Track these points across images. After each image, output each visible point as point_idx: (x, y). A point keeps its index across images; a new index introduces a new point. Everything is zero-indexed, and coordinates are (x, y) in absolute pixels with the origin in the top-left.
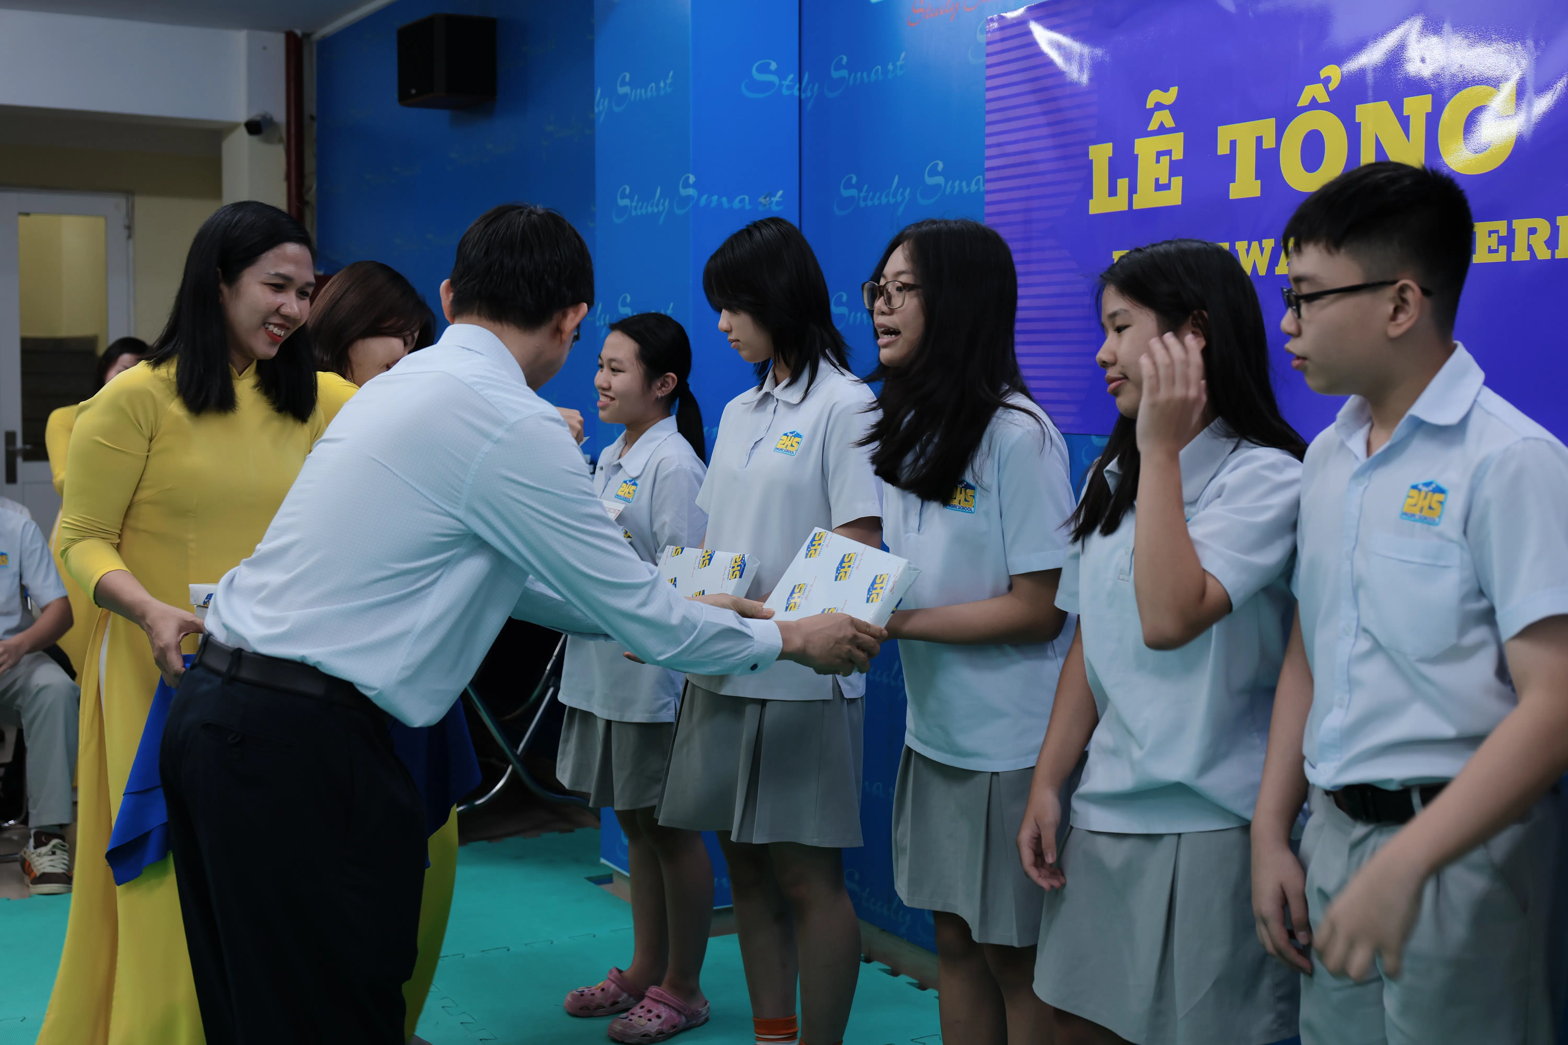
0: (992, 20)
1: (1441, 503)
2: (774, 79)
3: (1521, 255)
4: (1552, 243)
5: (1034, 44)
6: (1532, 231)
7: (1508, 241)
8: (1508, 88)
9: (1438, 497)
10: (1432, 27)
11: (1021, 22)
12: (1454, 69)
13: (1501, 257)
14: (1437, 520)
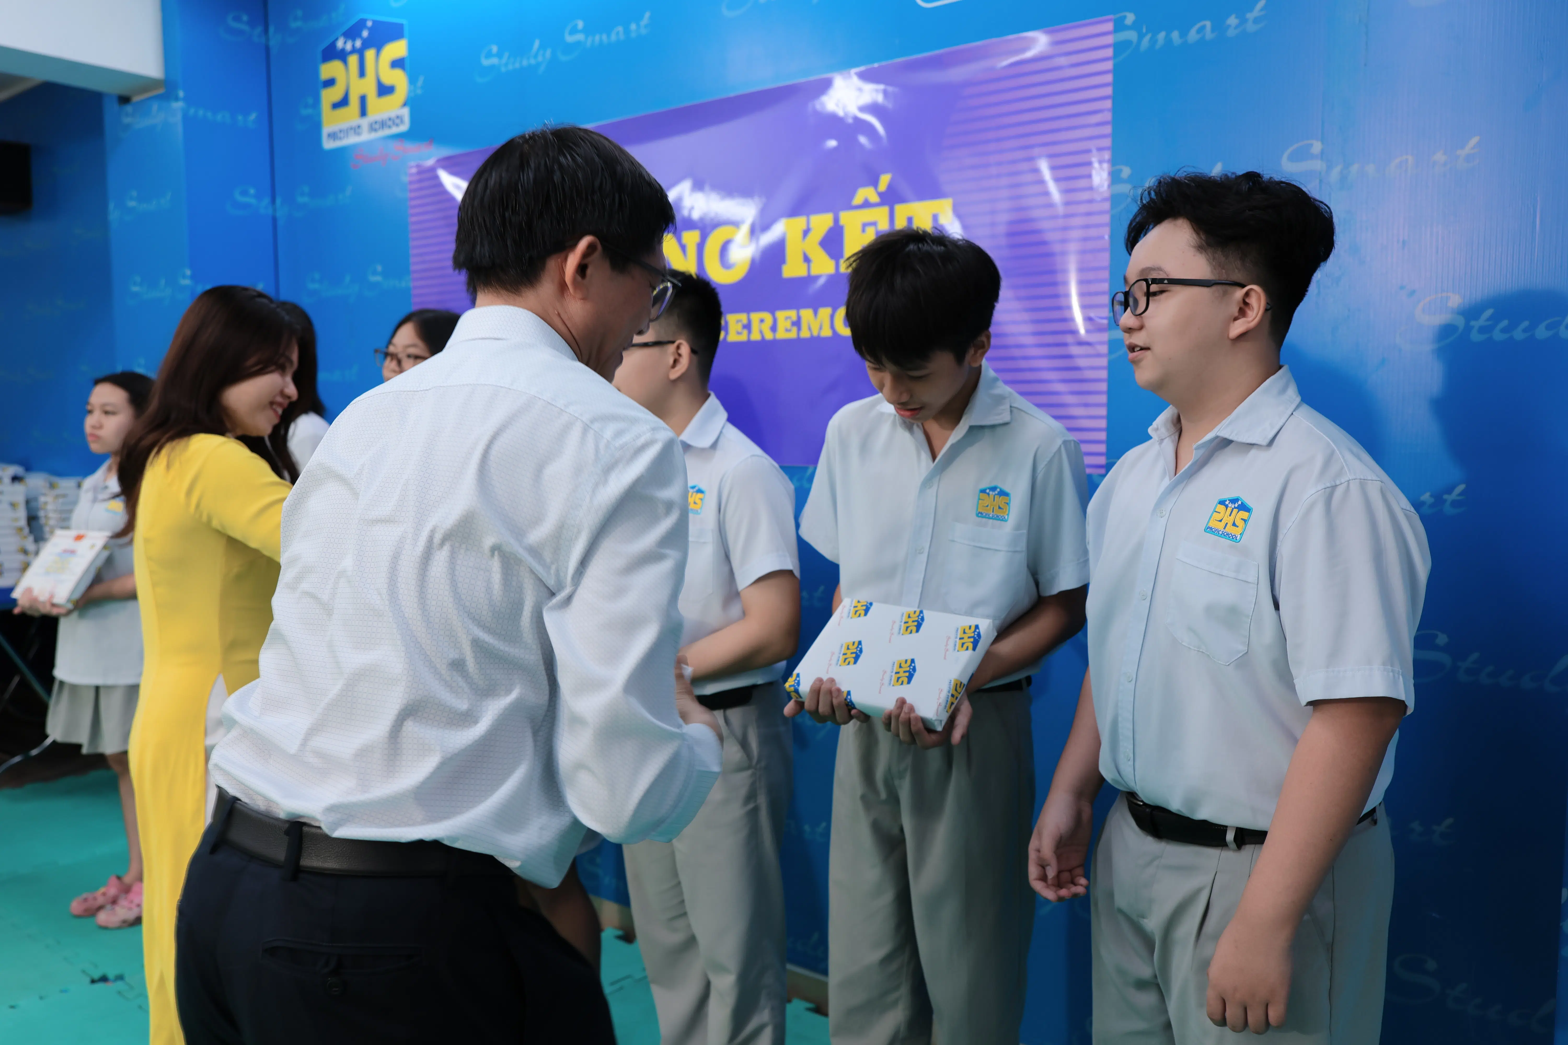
0: (411, 167)
1: (701, 499)
2: (253, 201)
3: (756, 336)
4: (774, 328)
5: (440, 185)
6: (762, 321)
7: (748, 327)
8: (745, 229)
9: (700, 495)
10: (698, 186)
11: (432, 170)
12: (712, 215)
13: (744, 337)
14: (699, 511)
